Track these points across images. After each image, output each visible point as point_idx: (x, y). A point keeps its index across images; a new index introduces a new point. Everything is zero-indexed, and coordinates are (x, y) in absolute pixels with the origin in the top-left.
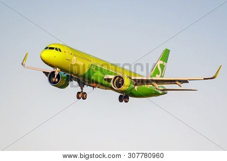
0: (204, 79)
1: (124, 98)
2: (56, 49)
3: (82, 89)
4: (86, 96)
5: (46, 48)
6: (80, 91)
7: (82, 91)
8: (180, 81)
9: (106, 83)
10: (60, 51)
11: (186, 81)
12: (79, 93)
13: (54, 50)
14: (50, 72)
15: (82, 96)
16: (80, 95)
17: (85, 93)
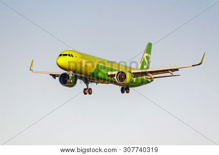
0: (193, 66)
1: (125, 89)
2: (69, 55)
3: (87, 86)
4: (91, 91)
5: (61, 55)
6: (86, 87)
7: (88, 88)
8: (171, 70)
9: (110, 78)
10: (72, 56)
11: (177, 70)
12: (85, 89)
13: (68, 56)
14: (60, 74)
15: (88, 91)
16: (86, 91)
17: (91, 89)
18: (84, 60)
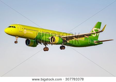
4: (48, 49)
6: (45, 47)
18: (25, 30)
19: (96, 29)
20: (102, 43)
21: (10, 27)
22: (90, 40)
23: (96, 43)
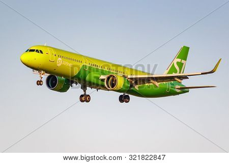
0: (202, 73)
2: (37, 51)
3: (85, 91)
4: (89, 99)
5: (27, 51)
6: (83, 93)
7: (85, 94)
12: (82, 96)
13: (35, 52)
15: (85, 98)
16: (83, 98)
17: (88, 96)
18: (60, 59)
19: (179, 60)
20: (188, 91)
21: (33, 51)
22: (169, 85)
23: (179, 91)
